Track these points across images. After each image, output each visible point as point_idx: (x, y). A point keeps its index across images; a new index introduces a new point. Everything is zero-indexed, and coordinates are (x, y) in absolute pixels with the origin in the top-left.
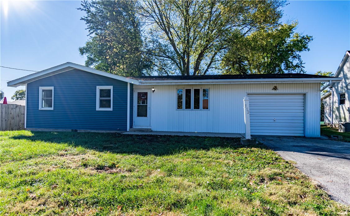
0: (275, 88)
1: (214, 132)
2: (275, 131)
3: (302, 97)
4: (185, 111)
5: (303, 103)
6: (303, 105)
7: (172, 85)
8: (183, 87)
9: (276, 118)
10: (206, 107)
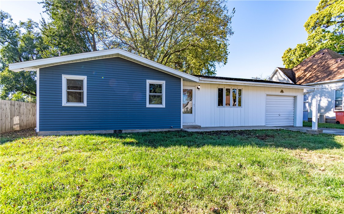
0: (282, 91)
1: (245, 126)
2: (280, 123)
3: (293, 99)
4: (225, 108)
5: (294, 103)
6: (294, 104)
7: (223, 84)
8: (224, 86)
9: (280, 113)
10: (240, 105)
